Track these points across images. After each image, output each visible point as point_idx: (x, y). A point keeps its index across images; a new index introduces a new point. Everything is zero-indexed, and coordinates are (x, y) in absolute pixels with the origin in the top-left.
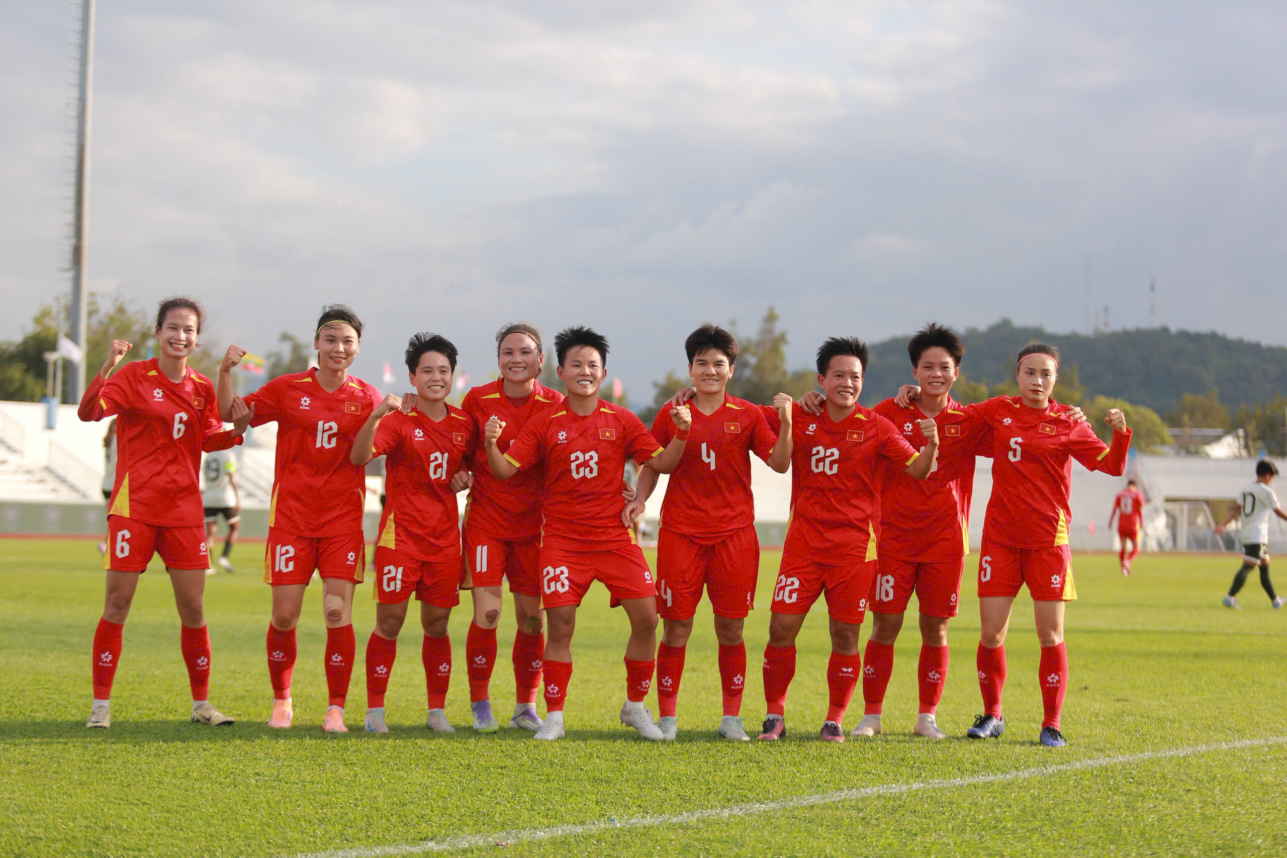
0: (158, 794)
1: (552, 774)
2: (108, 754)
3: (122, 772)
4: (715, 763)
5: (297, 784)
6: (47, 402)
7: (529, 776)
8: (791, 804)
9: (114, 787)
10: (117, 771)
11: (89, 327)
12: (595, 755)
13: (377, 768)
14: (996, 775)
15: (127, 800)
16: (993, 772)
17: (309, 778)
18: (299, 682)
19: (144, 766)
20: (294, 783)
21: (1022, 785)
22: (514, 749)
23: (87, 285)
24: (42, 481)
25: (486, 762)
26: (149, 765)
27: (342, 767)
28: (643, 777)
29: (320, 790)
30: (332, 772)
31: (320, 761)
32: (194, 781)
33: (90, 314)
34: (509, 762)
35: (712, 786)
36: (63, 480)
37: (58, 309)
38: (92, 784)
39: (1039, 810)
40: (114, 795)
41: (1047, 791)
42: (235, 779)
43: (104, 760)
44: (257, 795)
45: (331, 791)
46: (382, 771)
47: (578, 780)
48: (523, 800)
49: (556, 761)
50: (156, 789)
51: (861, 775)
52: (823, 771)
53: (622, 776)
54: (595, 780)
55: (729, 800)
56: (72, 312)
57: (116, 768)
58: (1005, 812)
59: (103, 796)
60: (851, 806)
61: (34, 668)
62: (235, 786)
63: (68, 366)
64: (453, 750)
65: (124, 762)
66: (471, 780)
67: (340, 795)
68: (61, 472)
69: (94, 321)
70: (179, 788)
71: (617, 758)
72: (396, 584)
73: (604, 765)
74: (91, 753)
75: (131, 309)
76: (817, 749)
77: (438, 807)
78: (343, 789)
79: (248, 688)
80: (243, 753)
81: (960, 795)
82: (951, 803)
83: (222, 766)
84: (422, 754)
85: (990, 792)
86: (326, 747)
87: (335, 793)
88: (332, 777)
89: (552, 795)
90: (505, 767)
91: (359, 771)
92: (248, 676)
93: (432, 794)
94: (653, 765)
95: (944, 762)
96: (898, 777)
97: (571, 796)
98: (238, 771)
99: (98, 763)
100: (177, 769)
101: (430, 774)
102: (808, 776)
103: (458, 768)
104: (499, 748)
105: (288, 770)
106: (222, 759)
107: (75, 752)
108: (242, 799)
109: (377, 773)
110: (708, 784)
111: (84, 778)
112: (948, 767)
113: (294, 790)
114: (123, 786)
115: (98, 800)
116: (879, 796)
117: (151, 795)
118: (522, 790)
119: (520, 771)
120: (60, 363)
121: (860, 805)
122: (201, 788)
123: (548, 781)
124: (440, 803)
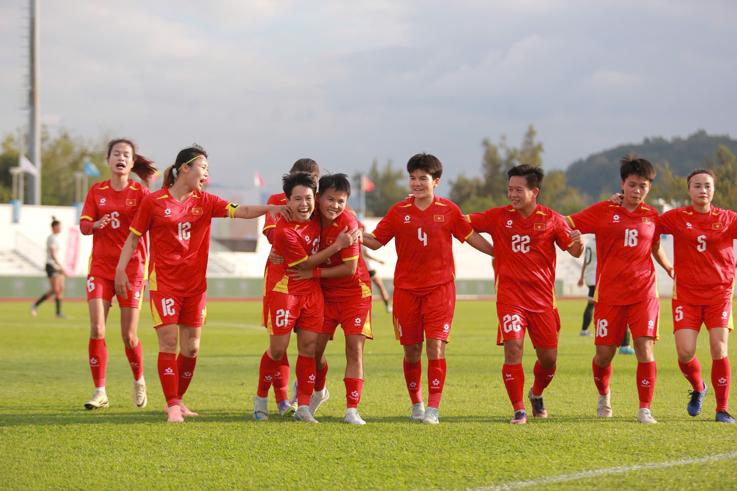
0: (90, 483)
1: (373, 463)
2: (55, 455)
3: (65, 468)
4: (491, 453)
5: (191, 473)
6: (13, 204)
7: (357, 465)
8: (545, 481)
9: (59, 478)
10: (61, 467)
11: (42, 150)
12: (404, 449)
13: (248, 460)
14: (694, 459)
15: (68, 488)
16: (692, 457)
17: (199, 469)
18: (194, 400)
19: (81, 463)
20: (189, 473)
21: (712, 466)
22: (347, 445)
23: (40, 119)
24: (11, 260)
25: (327, 455)
26: (84, 462)
27: (223, 461)
28: (438, 464)
29: (207, 477)
30: (217, 464)
31: (207, 456)
32: (117, 472)
33: (43, 140)
34: (343, 455)
35: (488, 469)
36: (25, 259)
37: (19, 136)
38: (43, 476)
39: (726, 484)
40: (59, 484)
41: (731, 470)
42: (146, 471)
43: (52, 459)
44: (162, 482)
45: (215, 477)
46: (252, 463)
47: (392, 467)
48: (352, 481)
49: (377, 453)
50: (90, 479)
51: (595, 461)
52: (568, 458)
53: (424, 463)
54: (404, 466)
55: (500, 479)
56: (30, 138)
57: (60, 465)
58: (700, 486)
59: (51, 485)
60: (588, 483)
61: (3, 394)
62: (146, 476)
63: (28, 177)
64: (303, 447)
65: (66, 461)
66: (316, 468)
67: (221, 481)
68: (24, 253)
69: (46, 145)
70: (106, 478)
71: (421, 450)
72: (284, 321)
73: (411, 455)
74: (43, 454)
75: (72, 136)
76: (564, 442)
77: (292, 487)
78: (223, 476)
79: (157, 406)
80: (153, 452)
81: (667, 474)
82: (661, 480)
83: (137, 462)
84: (281, 450)
85: (689, 471)
86: (212, 447)
87: (218, 479)
88: (216, 468)
89: (374, 478)
90: (340, 458)
91: (235, 463)
92: (157, 397)
93: (287, 479)
94: (446, 455)
95: (656, 450)
96: (622, 461)
97: (387, 479)
98: (148, 465)
99: (48, 461)
100: (105, 464)
101: (286, 464)
102: (558, 461)
103: (306, 459)
104: (336, 445)
105: (184, 463)
106: (138, 457)
107: (31, 454)
108: (151, 485)
109: (248, 464)
110: (486, 468)
111: (38, 472)
112: (659, 454)
113: (188, 478)
114: (66, 478)
115: (47, 488)
116: (609, 475)
117: (85, 484)
118: (352, 475)
119: (351, 461)
120: (22, 176)
121: (595, 482)
122: (122, 478)
123: (371, 468)
124: (293, 485)
